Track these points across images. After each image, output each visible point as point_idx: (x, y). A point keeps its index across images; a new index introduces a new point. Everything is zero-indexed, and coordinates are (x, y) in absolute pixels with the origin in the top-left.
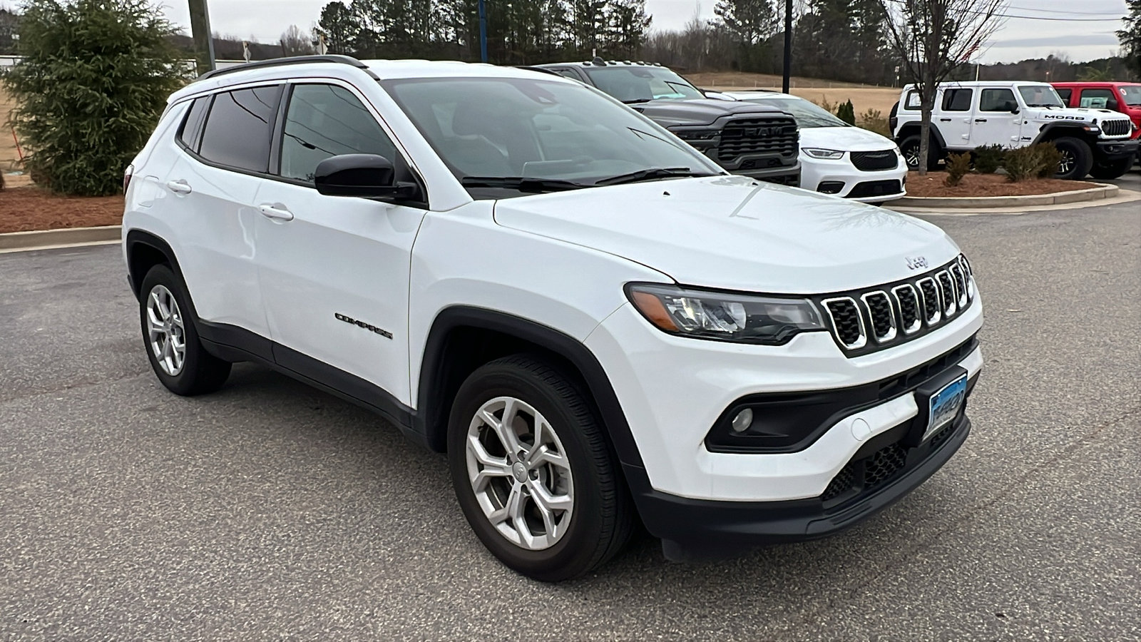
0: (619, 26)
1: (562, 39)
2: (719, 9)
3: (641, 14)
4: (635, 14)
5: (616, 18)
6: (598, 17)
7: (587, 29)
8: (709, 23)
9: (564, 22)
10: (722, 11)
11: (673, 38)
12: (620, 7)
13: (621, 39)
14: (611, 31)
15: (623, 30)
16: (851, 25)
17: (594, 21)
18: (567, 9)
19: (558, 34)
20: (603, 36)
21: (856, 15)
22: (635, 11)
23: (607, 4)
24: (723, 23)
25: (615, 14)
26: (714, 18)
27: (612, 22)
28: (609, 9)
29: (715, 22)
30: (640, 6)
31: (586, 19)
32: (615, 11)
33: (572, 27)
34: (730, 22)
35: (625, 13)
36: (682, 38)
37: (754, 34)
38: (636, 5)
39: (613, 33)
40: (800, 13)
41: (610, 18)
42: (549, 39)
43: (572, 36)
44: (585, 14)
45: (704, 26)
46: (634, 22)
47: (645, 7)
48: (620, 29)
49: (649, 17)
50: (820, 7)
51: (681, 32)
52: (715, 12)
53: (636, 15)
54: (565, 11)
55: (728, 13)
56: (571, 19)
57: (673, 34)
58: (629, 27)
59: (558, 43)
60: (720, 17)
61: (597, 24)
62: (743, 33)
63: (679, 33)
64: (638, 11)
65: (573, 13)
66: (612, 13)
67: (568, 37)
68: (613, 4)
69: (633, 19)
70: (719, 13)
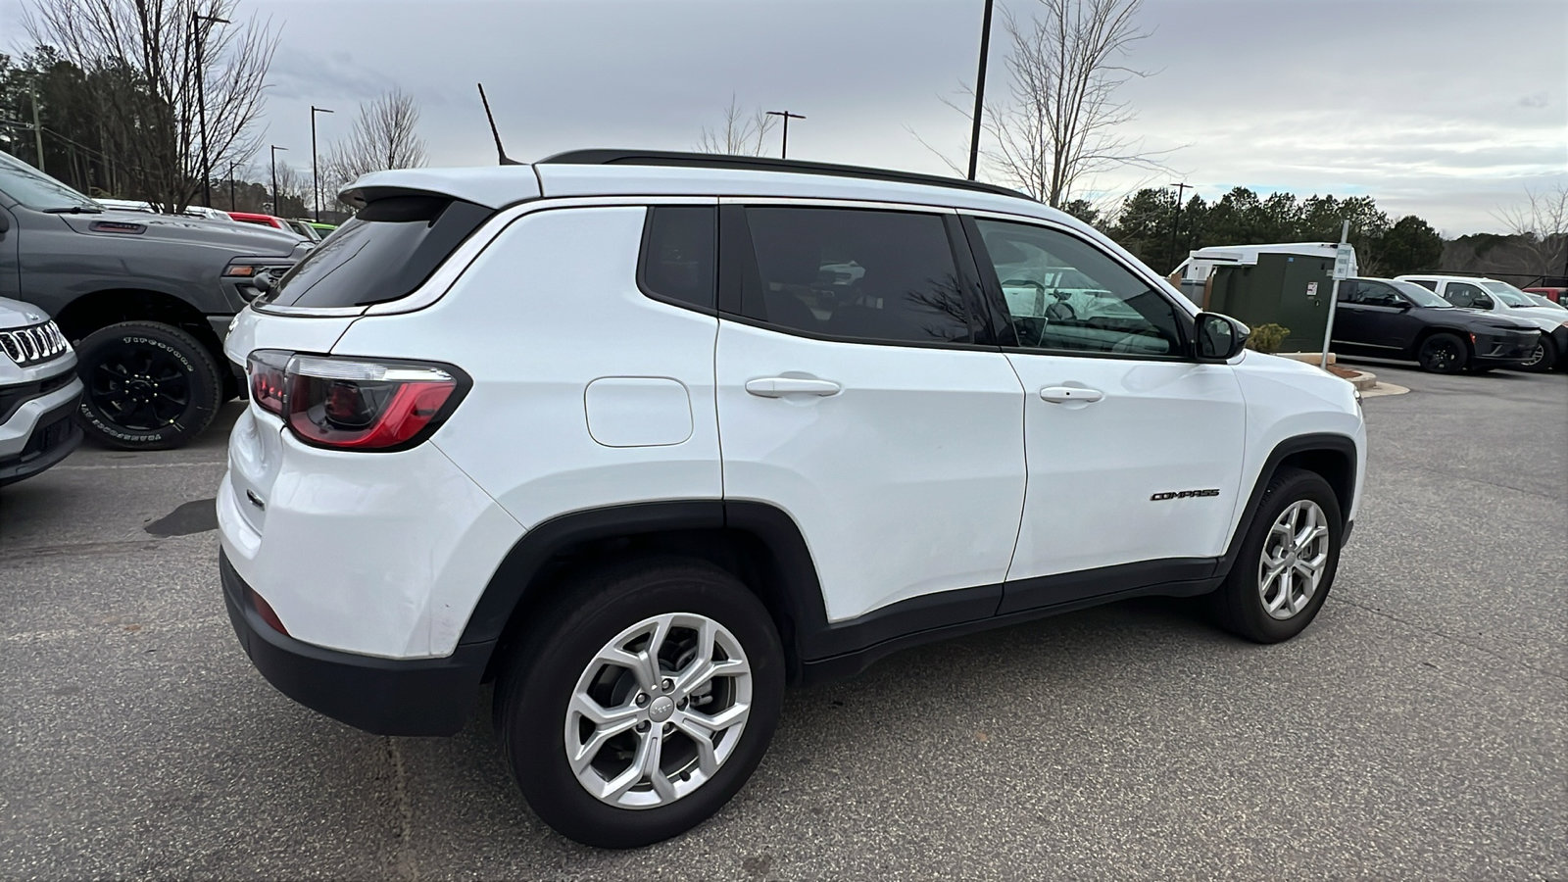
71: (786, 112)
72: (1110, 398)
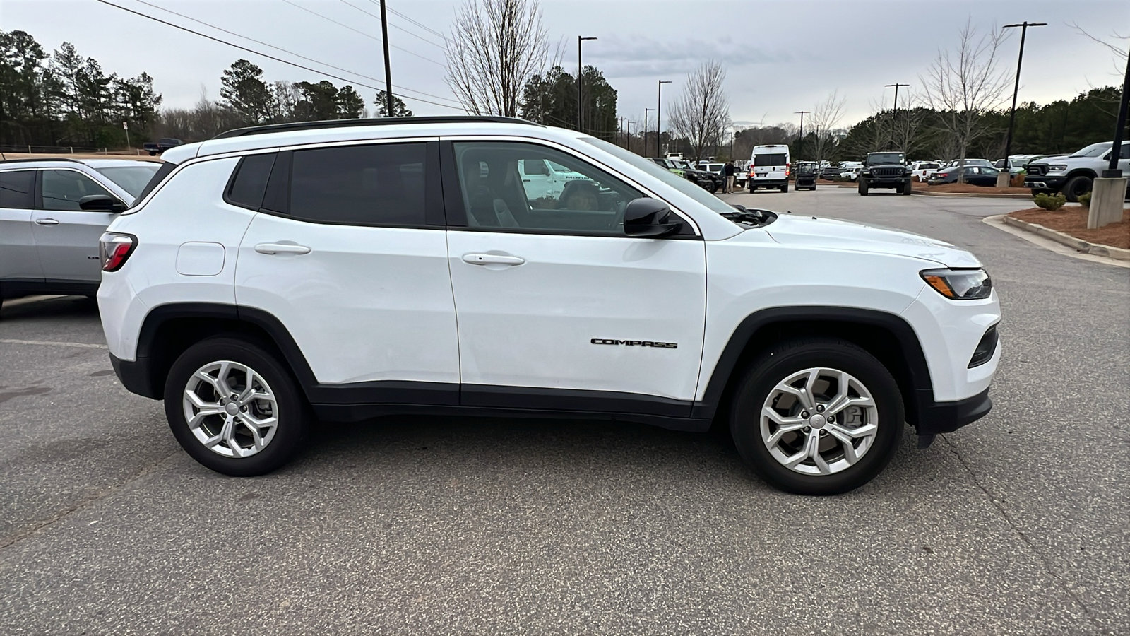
0: (129, 102)
1: (65, 112)
2: (224, 92)
3: (149, 93)
4: (143, 92)
5: (124, 95)
6: (103, 92)
7: (93, 104)
8: (217, 104)
9: (64, 96)
10: (228, 94)
11: (183, 115)
12: (126, 84)
13: (132, 114)
14: (119, 106)
15: (133, 105)
16: (338, 112)
17: (99, 96)
18: (65, 82)
19: (58, 106)
20: (112, 111)
21: (341, 104)
22: (142, 90)
23: (111, 81)
24: (229, 105)
25: (121, 91)
26: (221, 100)
27: (120, 98)
28: (115, 86)
29: (223, 103)
30: (147, 85)
31: (89, 94)
32: (121, 88)
33: (74, 101)
34: (234, 103)
35: (132, 91)
36: (192, 116)
37: (259, 115)
38: (142, 84)
39: (122, 108)
40: (296, 100)
41: (117, 94)
42: (48, 111)
43: (75, 109)
44: (88, 89)
45: (214, 106)
46: (144, 99)
47: (153, 87)
48: (129, 105)
49: (158, 96)
50: (312, 96)
51: (190, 110)
52: (221, 95)
53: (145, 93)
54: (63, 85)
55: (233, 96)
56: (72, 93)
57: (183, 112)
58: (138, 104)
59: (60, 115)
60: (227, 100)
61: (103, 100)
62: (250, 114)
63: (188, 111)
64: (145, 89)
65: (73, 87)
66: (118, 89)
67: (71, 110)
68: (118, 82)
69: (142, 96)
70: (225, 96)
71: (1025, 23)
72: (531, 264)
